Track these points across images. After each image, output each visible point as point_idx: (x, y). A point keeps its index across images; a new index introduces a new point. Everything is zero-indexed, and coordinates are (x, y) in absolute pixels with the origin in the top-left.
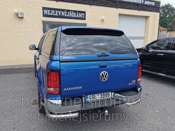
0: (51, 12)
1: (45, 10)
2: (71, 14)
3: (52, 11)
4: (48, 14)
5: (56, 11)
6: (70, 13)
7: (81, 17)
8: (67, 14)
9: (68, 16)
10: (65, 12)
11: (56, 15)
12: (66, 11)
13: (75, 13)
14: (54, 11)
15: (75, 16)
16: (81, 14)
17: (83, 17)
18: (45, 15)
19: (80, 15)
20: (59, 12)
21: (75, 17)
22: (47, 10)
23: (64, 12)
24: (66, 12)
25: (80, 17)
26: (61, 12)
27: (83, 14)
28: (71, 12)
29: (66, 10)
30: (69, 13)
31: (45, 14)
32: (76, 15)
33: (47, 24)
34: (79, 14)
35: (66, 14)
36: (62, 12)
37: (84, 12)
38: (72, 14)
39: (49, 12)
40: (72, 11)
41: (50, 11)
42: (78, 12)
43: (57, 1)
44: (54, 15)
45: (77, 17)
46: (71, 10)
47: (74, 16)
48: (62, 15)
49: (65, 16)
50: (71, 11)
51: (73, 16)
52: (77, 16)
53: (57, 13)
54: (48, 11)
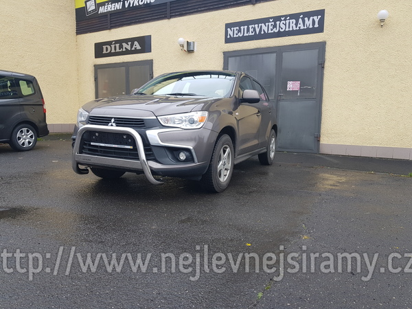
0: (239, 31)
1: (229, 29)
2: (282, 26)
3: (242, 28)
4: (235, 36)
5: (250, 26)
6: (282, 22)
7: (311, 27)
8: (275, 26)
9: (276, 31)
10: (270, 24)
11: (251, 34)
12: (271, 20)
13: (294, 21)
14: (246, 27)
15: (294, 26)
16: (311, 18)
17: (316, 26)
18: (229, 40)
19: (309, 23)
20: (256, 26)
21: (295, 29)
22: (232, 29)
23: (267, 24)
24: (273, 23)
25: (308, 28)
26: (260, 25)
27: (315, 18)
28: (285, 20)
29: (271, 18)
30: (278, 23)
31: (229, 37)
32: (296, 25)
33: (231, 57)
34: (306, 19)
35: (271, 27)
36: (263, 25)
37: (321, 13)
38: (285, 25)
39: (236, 32)
40: (286, 16)
41: (238, 28)
42: (302, 16)
43: (254, 4)
44: (246, 34)
45: (298, 28)
46: (283, 16)
47: (291, 29)
48: (262, 33)
49: (270, 31)
50: (283, 19)
51: (287, 29)
52: (299, 26)
53: (251, 30)
54: (235, 28)
